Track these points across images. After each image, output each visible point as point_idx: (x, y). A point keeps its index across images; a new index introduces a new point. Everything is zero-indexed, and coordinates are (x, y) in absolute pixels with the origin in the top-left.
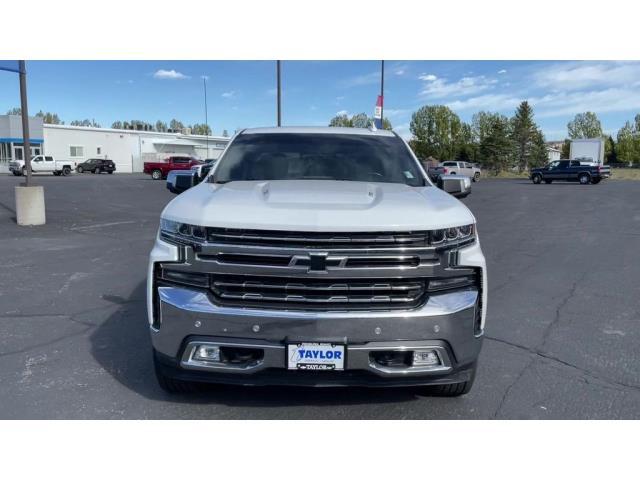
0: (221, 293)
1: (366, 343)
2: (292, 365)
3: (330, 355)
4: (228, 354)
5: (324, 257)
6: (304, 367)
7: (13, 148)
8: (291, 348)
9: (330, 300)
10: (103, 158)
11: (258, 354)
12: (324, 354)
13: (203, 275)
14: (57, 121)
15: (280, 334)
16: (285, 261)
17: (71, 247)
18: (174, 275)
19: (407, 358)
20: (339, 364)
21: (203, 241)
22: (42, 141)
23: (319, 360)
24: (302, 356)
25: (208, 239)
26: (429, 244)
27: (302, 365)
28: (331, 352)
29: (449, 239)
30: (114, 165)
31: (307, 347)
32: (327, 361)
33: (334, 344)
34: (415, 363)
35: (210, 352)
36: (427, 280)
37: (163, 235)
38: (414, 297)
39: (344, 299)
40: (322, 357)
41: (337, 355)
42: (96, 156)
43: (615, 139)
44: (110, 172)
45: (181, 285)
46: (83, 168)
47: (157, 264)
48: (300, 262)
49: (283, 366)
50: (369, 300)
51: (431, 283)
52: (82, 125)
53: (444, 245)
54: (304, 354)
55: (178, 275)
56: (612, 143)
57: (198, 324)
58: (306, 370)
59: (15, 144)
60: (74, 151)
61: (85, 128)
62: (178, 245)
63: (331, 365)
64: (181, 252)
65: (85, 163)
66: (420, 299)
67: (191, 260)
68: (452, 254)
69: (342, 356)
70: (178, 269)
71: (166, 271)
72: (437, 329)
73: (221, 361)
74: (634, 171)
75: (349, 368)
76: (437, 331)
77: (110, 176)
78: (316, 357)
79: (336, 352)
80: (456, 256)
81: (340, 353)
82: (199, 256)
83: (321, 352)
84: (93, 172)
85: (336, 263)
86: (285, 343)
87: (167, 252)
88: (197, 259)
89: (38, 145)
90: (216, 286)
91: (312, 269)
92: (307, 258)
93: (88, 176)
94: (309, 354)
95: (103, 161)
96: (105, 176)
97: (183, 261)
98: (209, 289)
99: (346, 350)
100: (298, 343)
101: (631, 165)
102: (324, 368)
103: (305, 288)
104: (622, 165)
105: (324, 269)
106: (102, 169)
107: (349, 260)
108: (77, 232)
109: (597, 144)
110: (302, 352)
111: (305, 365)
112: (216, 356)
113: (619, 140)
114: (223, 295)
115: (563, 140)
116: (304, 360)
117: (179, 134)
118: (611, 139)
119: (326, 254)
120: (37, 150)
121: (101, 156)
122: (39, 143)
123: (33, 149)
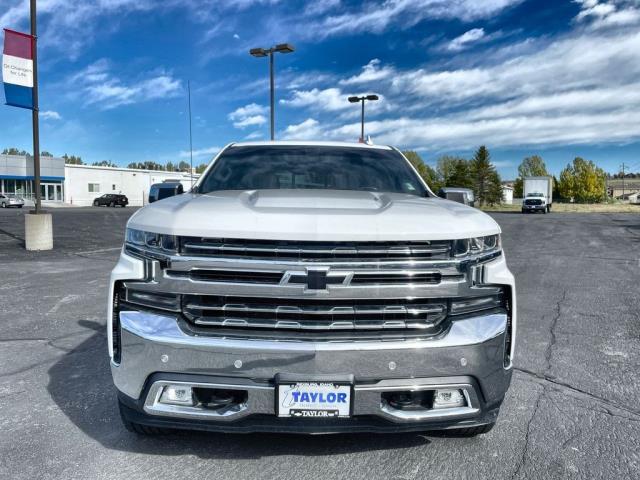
0: (196, 319)
1: (377, 381)
2: (284, 412)
3: (332, 397)
4: (202, 396)
5: (324, 273)
6: (298, 414)
8: (283, 389)
9: (332, 326)
10: (118, 193)
11: (240, 397)
12: (325, 397)
13: (173, 296)
14: (79, 162)
15: (268, 373)
16: (276, 278)
17: (71, 270)
18: (140, 296)
19: (427, 399)
20: (344, 410)
21: (173, 254)
22: (64, 179)
23: (318, 405)
24: (296, 400)
25: (180, 252)
26: (452, 256)
27: (297, 411)
28: (333, 395)
29: (474, 252)
30: (127, 199)
31: (303, 388)
32: (328, 406)
33: (337, 384)
34: (435, 405)
35: (181, 393)
36: (449, 301)
37: (128, 248)
38: (433, 322)
39: (349, 325)
40: (321, 400)
41: (342, 397)
42: (112, 192)
43: (558, 179)
44: (123, 206)
45: (147, 309)
46: (99, 202)
47: (119, 284)
48: (294, 280)
49: (272, 412)
50: (380, 327)
51: (454, 306)
52: (100, 165)
53: (467, 258)
54: (299, 397)
55: (146, 297)
56: (556, 182)
57: (165, 358)
58: (301, 418)
60: (92, 187)
61: (103, 167)
62: (144, 259)
63: (333, 411)
64: (148, 267)
65: (102, 198)
66: (440, 324)
67: (160, 277)
68: (478, 269)
69: (348, 399)
70: (144, 289)
71: (132, 291)
72: (464, 362)
73: (193, 406)
74: (575, 205)
75: (355, 413)
76: (464, 364)
77: (123, 209)
78: (314, 400)
79: (340, 395)
80: (482, 273)
81: (345, 395)
82: (169, 272)
83: (321, 395)
84: (108, 205)
85: (339, 280)
86: (275, 382)
87: (130, 269)
88: (166, 276)
89: (59, 182)
90: (189, 310)
91: (310, 287)
92: (304, 274)
93: (104, 209)
94: (305, 397)
95: (117, 196)
96: (119, 209)
97: (150, 278)
98: (181, 313)
99: (352, 392)
100: (292, 383)
101: (572, 200)
102: (325, 414)
103: (301, 311)
104: (566, 201)
105: (324, 288)
106: (116, 203)
107: (355, 276)
108: (81, 256)
109: (547, 182)
110: (296, 395)
111: (299, 411)
112: (188, 397)
113: (562, 180)
114: (198, 322)
115: (514, 179)
116: (298, 405)
117: (185, 173)
118: (555, 179)
119: (326, 269)
120: (59, 188)
121: (116, 192)
122: (60, 180)
123: (55, 185)
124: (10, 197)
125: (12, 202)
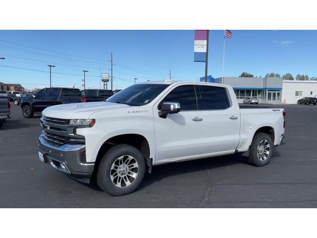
7: (267, 92)
22: (282, 89)
42: (310, 96)
44: (315, 104)
46: (301, 102)
59: (268, 91)
60: (297, 93)
65: (302, 99)
80: (76, 130)
84: (306, 104)
89: (279, 91)
96: (312, 106)
106: (310, 103)
120: (279, 94)
121: (313, 96)
122: (280, 90)
123: (277, 92)
124: (253, 98)
125: (253, 101)
